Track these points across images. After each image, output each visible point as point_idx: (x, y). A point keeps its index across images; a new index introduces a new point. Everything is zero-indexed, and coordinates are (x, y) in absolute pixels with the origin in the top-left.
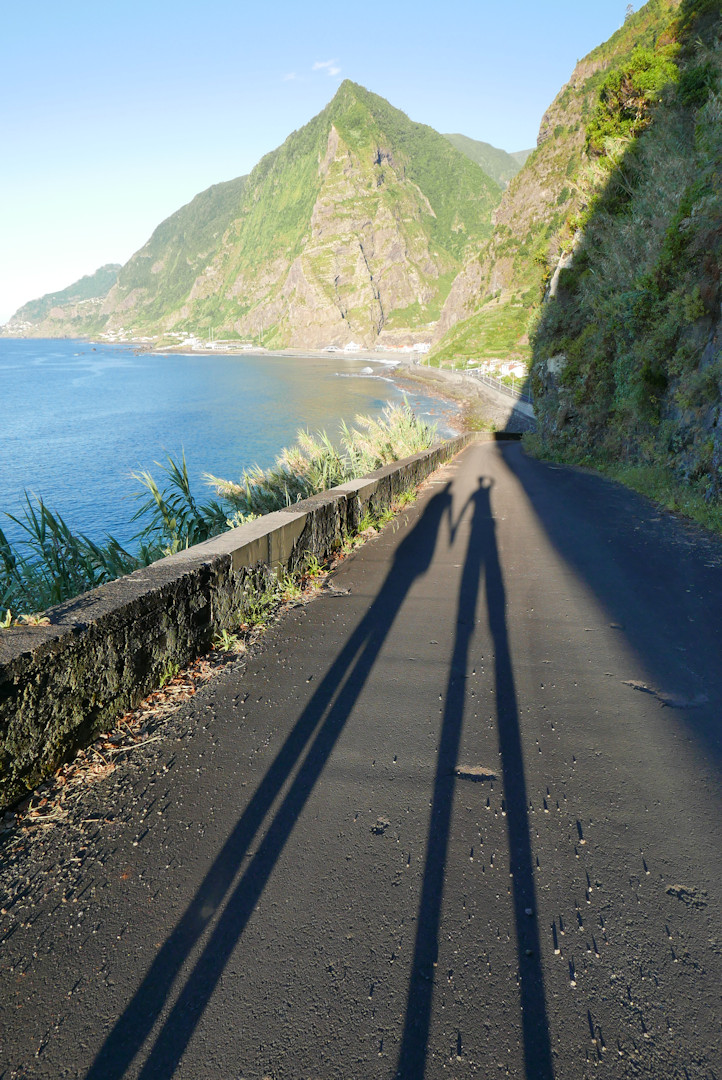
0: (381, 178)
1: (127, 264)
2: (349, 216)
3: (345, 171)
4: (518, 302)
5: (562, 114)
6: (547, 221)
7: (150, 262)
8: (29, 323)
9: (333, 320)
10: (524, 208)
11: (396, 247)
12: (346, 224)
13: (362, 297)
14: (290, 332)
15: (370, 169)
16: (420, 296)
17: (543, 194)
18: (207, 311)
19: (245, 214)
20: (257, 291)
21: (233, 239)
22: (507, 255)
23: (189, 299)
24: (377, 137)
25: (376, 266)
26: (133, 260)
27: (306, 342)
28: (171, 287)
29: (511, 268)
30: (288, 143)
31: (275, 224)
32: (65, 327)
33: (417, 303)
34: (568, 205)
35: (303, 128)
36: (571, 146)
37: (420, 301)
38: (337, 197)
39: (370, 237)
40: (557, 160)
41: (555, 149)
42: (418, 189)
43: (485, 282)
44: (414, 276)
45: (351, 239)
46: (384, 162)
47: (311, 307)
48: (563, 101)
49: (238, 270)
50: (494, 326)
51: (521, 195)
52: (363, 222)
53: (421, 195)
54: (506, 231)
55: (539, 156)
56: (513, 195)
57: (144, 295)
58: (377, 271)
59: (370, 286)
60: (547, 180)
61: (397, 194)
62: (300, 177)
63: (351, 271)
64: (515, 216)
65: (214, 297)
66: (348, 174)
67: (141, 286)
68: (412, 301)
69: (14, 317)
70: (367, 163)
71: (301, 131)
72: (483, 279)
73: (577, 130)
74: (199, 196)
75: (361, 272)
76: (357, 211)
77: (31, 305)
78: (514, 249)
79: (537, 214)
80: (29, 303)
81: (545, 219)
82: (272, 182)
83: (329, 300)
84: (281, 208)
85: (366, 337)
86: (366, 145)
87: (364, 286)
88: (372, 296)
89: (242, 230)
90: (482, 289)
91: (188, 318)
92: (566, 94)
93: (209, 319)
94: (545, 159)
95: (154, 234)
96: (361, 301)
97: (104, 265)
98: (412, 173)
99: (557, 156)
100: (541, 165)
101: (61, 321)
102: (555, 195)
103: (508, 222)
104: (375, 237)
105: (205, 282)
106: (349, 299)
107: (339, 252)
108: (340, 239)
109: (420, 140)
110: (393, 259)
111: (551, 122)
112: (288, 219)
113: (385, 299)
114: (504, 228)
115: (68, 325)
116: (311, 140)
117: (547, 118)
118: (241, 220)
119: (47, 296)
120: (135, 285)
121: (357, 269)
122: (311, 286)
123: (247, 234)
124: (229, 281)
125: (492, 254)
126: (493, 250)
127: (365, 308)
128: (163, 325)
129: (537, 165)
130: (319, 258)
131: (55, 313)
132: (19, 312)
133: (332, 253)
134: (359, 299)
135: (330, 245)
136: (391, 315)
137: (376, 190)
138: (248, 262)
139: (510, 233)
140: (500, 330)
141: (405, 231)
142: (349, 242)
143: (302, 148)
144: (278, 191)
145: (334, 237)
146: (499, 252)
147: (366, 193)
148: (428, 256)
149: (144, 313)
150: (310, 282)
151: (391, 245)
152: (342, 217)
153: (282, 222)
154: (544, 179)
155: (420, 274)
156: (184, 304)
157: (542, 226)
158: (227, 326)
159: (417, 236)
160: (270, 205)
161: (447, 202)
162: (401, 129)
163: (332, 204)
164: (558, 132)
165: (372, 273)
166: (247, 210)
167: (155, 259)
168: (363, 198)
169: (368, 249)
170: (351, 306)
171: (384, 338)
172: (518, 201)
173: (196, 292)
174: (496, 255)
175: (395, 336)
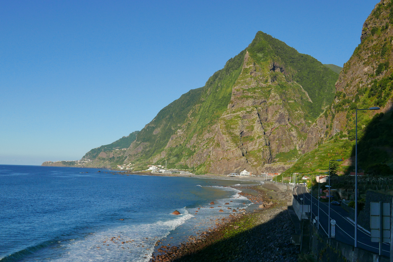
0: (274, 78)
1: (142, 130)
2: (252, 97)
3: (251, 73)
4: (345, 136)
5: (376, 20)
6: (369, 86)
7: (154, 128)
8: (89, 160)
9: (236, 157)
10: (353, 80)
11: (282, 116)
12: (250, 102)
13: (257, 144)
14: (210, 164)
15: (267, 72)
16: (297, 145)
17: (366, 69)
18: (175, 154)
19: (202, 102)
20: (202, 142)
21: (194, 115)
22: (342, 110)
23: (166, 148)
24: (273, 57)
25: (269, 126)
26: (146, 128)
27: (218, 170)
28: (161, 142)
29: (345, 118)
30: (227, 65)
31: (216, 106)
32: (105, 163)
33: (295, 149)
34: (384, 74)
35: (236, 57)
36: (383, 38)
37: (297, 148)
38: (245, 87)
39: (265, 109)
40: (374, 48)
41: (372, 41)
42: (301, 87)
43: (329, 129)
44: (294, 133)
45: (252, 110)
46: (278, 70)
47: (223, 149)
48: (376, 13)
49: (195, 131)
50: (325, 153)
51: (351, 72)
52: (260, 101)
53: (303, 90)
54: (342, 95)
55: (362, 47)
56: (346, 73)
57: (147, 146)
58: (269, 129)
59: (263, 137)
60: (368, 61)
61: (285, 87)
62: (231, 81)
63: (252, 128)
64: (347, 85)
65: (180, 146)
66: (253, 75)
67: (146, 141)
68: (292, 148)
69: (84, 157)
70: (266, 69)
71: (235, 58)
72: (327, 127)
73: (387, 28)
74: (183, 95)
75: (258, 129)
76: (257, 95)
77: (93, 151)
78: (347, 106)
79: (362, 82)
80: (92, 150)
81: (368, 85)
82: (217, 84)
83: (235, 145)
84: (220, 97)
85: (258, 168)
86: (266, 60)
87: (259, 137)
88: (264, 144)
89: (199, 110)
90: (327, 133)
91: (165, 158)
92: (378, 9)
93: (175, 159)
94: (365, 48)
95: (158, 114)
96: (257, 146)
97: (134, 131)
98: (298, 79)
99: (374, 45)
100: (363, 52)
101: (104, 159)
102: (374, 69)
103: (343, 89)
104: (269, 109)
105: (176, 138)
106: (249, 145)
107: (244, 117)
108: (245, 109)
109: (304, 63)
110: (280, 122)
111: (369, 26)
112: (223, 103)
113: (274, 146)
114: (340, 93)
115: (107, 162)
116: (239, 62)
117: (366, 25)
118: (199, 105)
119: (103, 147)
120: (144, 140)
121: (255, 128)
122: (224, 136)
123: (202, 113)
124: (189, 138)
125: (333, 110)
126: (334, 108)
127: (259, 151)
128: (151, 161)
129: (361, 52)
130: (231, 120)
131: (102, 155)
132: (87, 154)
133: (240, 117)
134: (255, 145)
135: (239, 113)
136: (277, 156)
137: (270, 84)
138: (200, 127)
139: (344, 96)
140: (329, 155)
141: (288, 107)
142: (251, 111)
143: (234, 66)
144: (220, 89)
145: (242, 109)
146: (337, 109)
147: (264, 85)
148: (304, 122)
149: (144, 155)
150: (223, 133)
151: (279, 114)
152: (247, 98)
153: (220, 105)
154: (366, 60)
155: (298, 131)
156: (163, 150)
157: (366, 90)
158: (182, 162)
159: (297, 110)
160: (215, 96)
161: (319, 94)
162: (292, 56)
163: (241, 90)
164: (374, 31)
165: (266, 130)
166: (203, 99)
167: (156, 127)
168: (262, 88)
169: (263, 117)
170: (250, 149)
171: (267, 169)
172: (349, 76)
173: (171, 143)
174: (335, 111)
175: (274, 167)
